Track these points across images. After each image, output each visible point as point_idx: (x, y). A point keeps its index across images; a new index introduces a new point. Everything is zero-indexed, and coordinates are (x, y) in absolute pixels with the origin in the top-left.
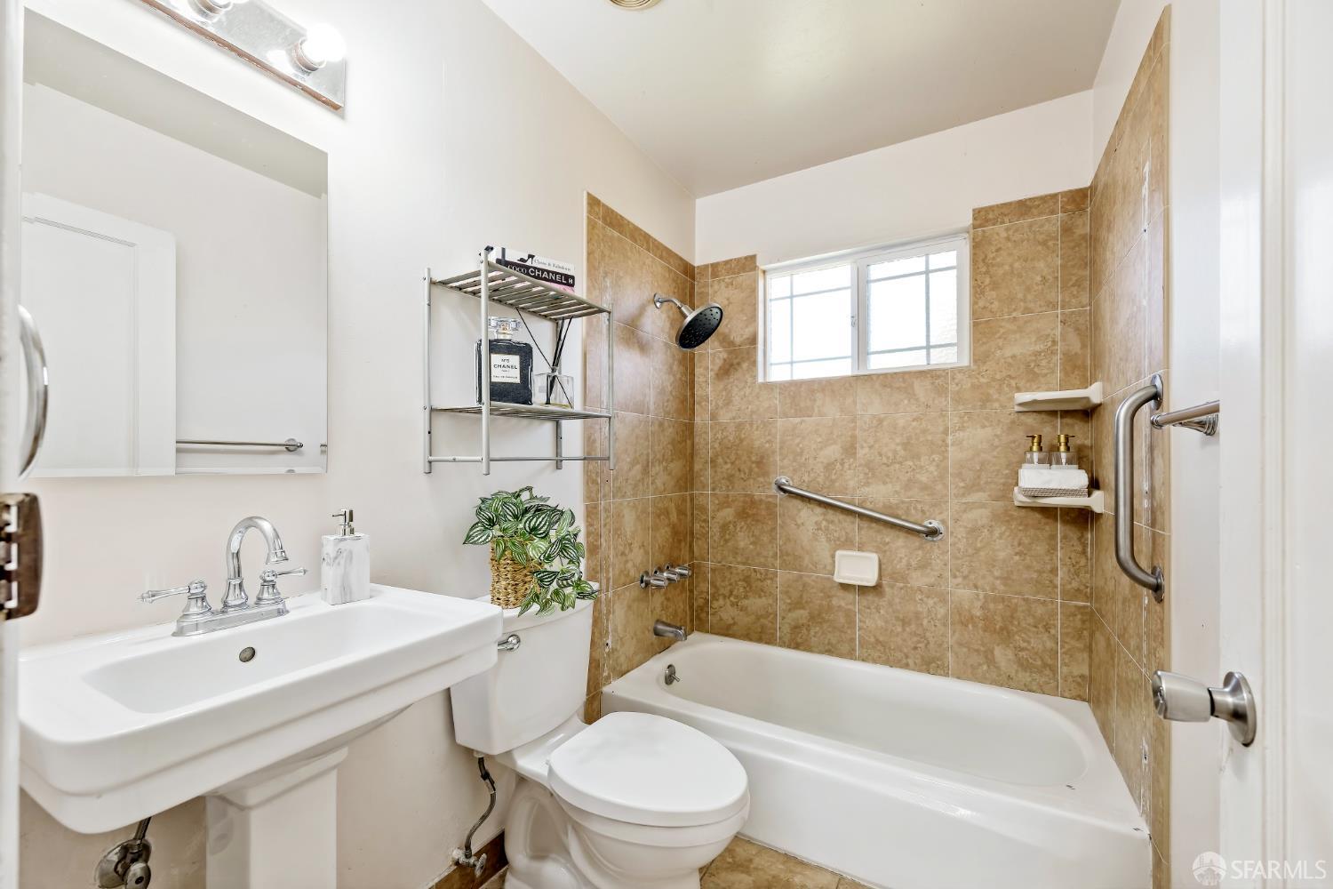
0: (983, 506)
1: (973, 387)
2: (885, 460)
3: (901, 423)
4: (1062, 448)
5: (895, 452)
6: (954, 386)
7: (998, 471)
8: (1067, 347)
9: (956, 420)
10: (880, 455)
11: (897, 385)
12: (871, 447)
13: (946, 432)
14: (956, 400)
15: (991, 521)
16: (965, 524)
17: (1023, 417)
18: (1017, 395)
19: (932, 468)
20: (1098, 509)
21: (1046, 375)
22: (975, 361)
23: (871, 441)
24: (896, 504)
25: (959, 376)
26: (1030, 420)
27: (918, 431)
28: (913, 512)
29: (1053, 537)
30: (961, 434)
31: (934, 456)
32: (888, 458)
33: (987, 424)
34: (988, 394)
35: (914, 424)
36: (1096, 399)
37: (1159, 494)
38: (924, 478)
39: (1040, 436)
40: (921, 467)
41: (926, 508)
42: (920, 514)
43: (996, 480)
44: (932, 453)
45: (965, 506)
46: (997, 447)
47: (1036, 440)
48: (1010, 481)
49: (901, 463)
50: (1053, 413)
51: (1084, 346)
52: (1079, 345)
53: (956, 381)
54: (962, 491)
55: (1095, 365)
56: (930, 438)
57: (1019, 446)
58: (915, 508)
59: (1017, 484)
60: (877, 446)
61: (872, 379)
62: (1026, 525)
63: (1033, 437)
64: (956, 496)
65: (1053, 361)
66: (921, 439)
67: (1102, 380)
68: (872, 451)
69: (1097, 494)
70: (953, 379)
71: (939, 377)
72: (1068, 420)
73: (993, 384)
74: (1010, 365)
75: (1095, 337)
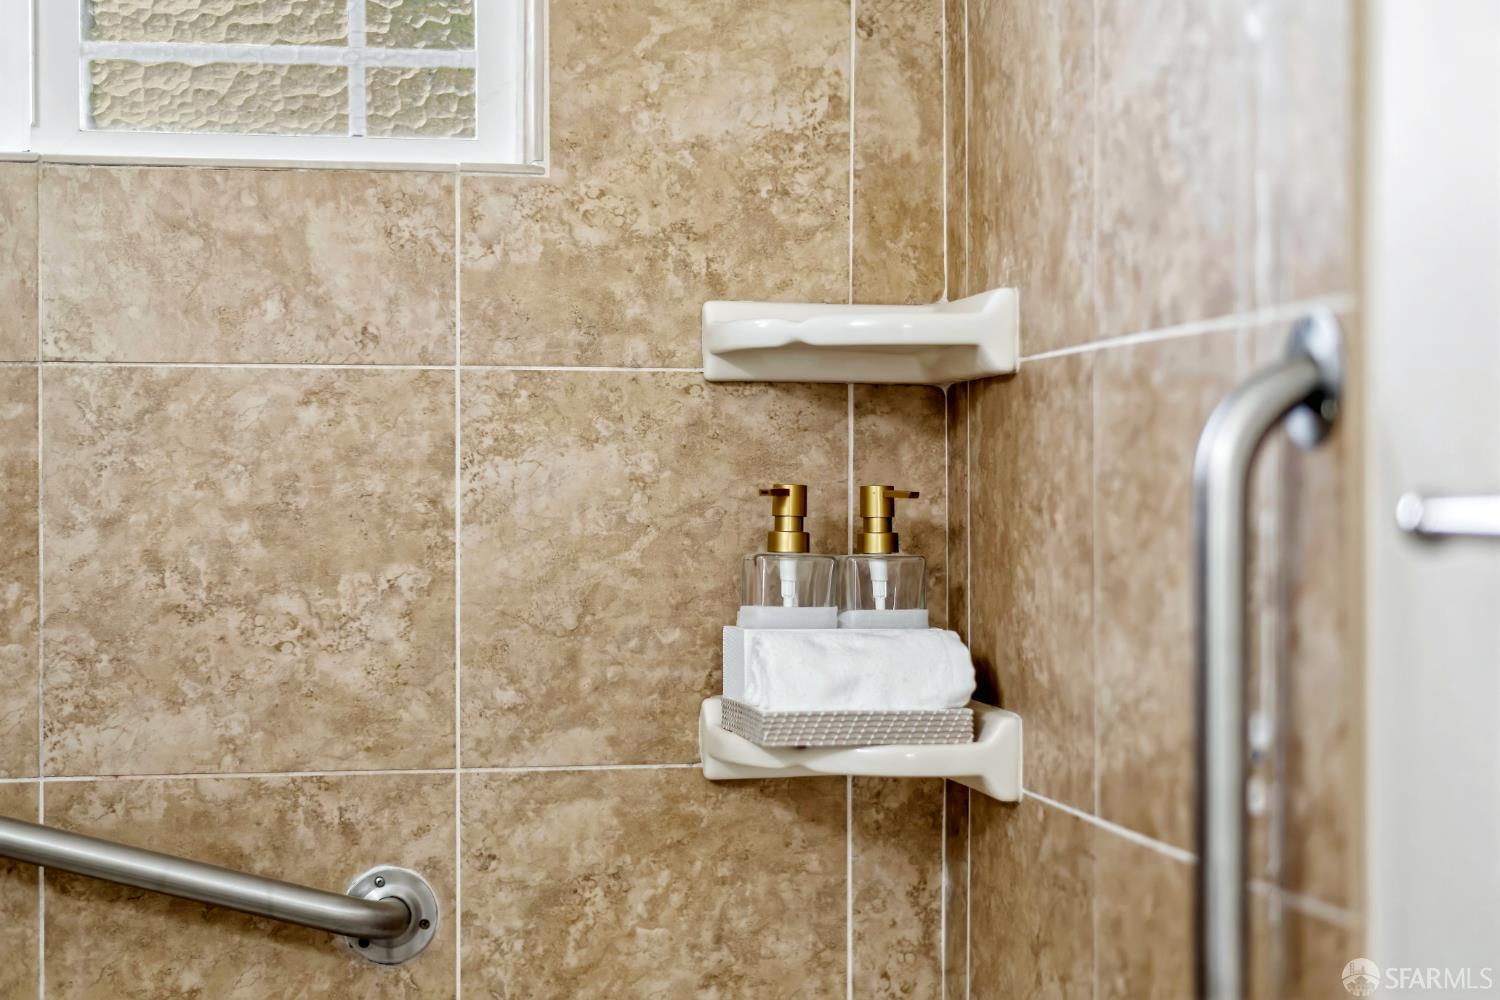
0: (589, 786)
1: (554, 263)
2: (175, 590)
3: (252, 408)
4: (876, 541)
5: (224, 552)
6: (477, 250)
7: (644, 632)
8: (876, 129)
9: (484, 404)
10: (154, 561)
11: (234, 224)
12: (108, 525)
13: (441, 461)
14: (484, 318)
15: (620, 850)
16: (518, 872)
17: (731, 405)
18: (714, 311)
19: (387, 627)
20: (1004, 785)
21: (809, 233)
22: (560, 148)
23: (110, 494)
24: (230, 804)
25: (495, 207)
26: (756, 416)
27: (326, 453)
28: (304, 833)
29: (830, 896)
30: (501, 472)
31: (393, 571)
32: (189, 580)
33: (602, 427)
34: (609, 297)
35: (310, 415)
36: (1000, 356)
37: (1320, 767)
38: (351, 675)
39: (803, 491)
40: (341, 622)
41: (360, 814)
42: (336, 842)
43: (634, 673)
44: (387, 556)
45: (519, 791)
46: (641, 529)
47: (789, 507)
48: (687, 674)
49: (248, 604)
50: (830, 393)
51: (929, 133)
52: (914, 130)
53: (485, 228)
54: (507, 726)
55: (978, 219)
56: (376, 484)
57: (716, 527)
58: (315, 817)
59: (716, 688)
60: (137, 519)
61: (114, 182)
62: (743, 858)
63: (780, 494)
64: (483, 750)
65: (831, 180)
66: (340, 490)
67: (1018, 279)
68: (115, 543)
69: (1003, 725)
70: (473, 217)
71: (413, 202)
72: (883, 426)
73: (627, 255)
74: (686, 178)
75: (980, 103)
